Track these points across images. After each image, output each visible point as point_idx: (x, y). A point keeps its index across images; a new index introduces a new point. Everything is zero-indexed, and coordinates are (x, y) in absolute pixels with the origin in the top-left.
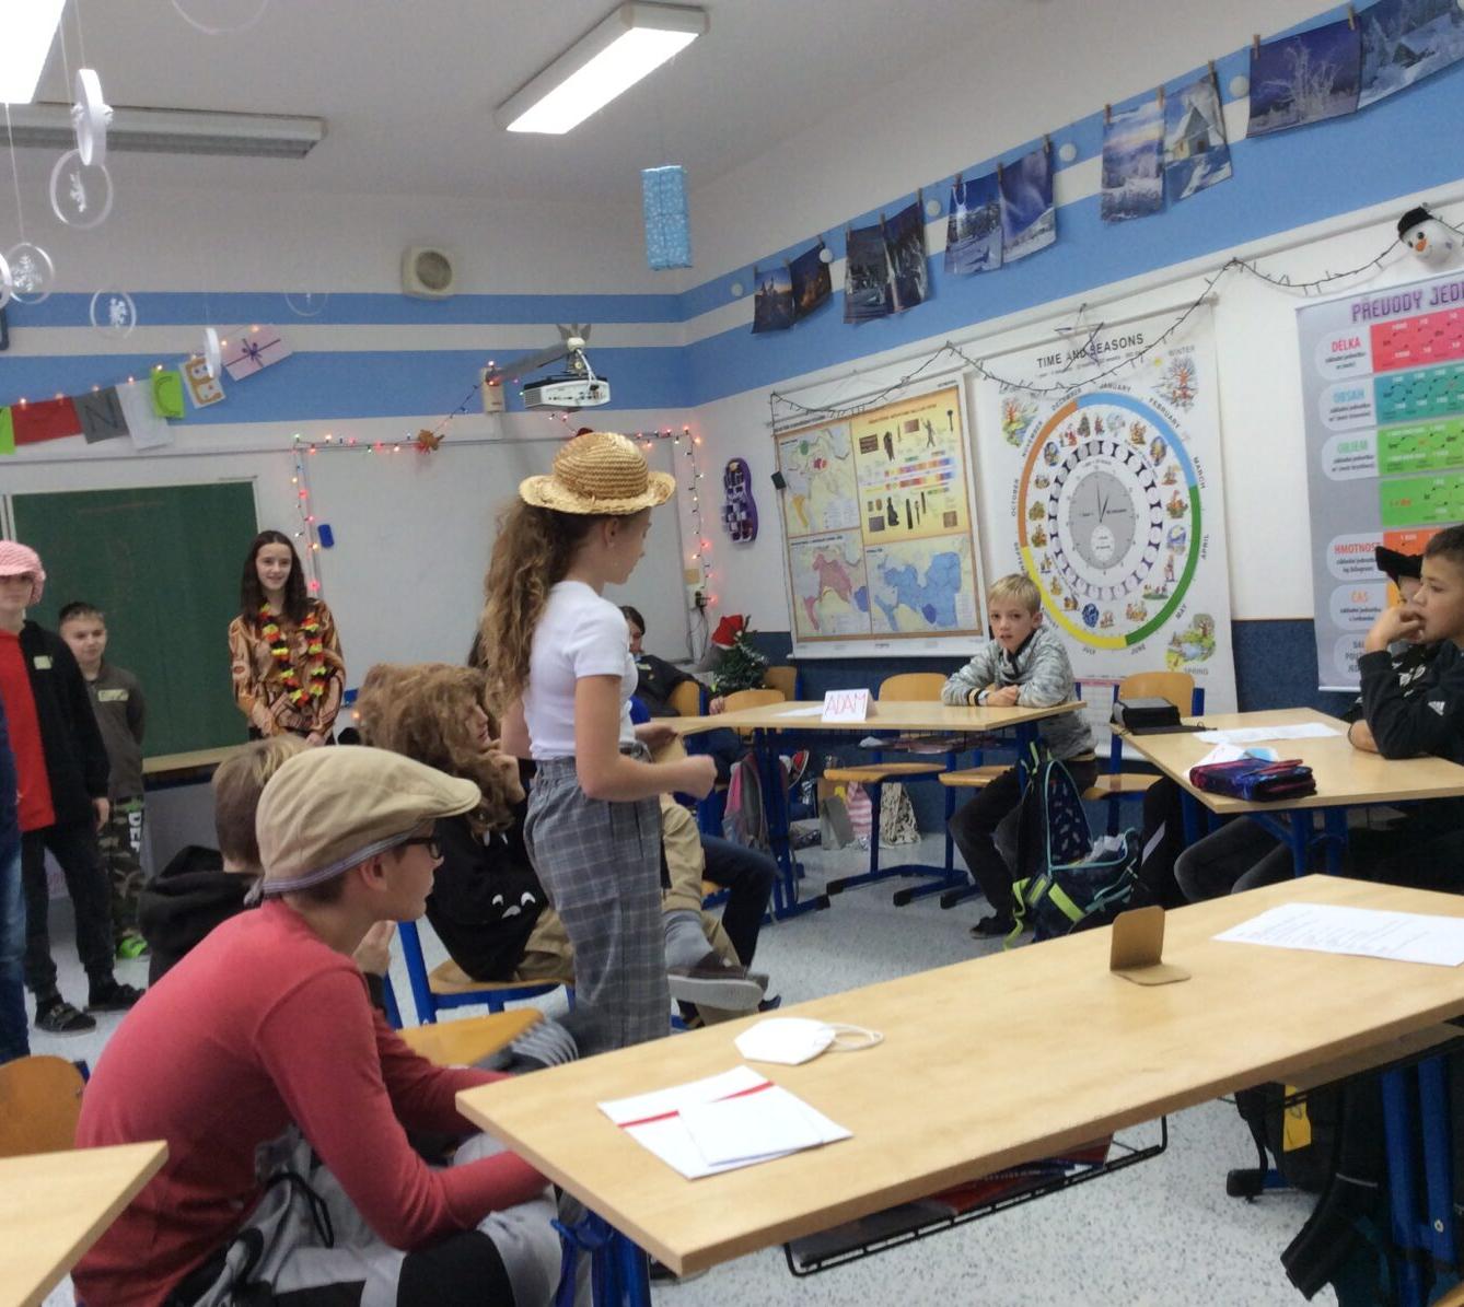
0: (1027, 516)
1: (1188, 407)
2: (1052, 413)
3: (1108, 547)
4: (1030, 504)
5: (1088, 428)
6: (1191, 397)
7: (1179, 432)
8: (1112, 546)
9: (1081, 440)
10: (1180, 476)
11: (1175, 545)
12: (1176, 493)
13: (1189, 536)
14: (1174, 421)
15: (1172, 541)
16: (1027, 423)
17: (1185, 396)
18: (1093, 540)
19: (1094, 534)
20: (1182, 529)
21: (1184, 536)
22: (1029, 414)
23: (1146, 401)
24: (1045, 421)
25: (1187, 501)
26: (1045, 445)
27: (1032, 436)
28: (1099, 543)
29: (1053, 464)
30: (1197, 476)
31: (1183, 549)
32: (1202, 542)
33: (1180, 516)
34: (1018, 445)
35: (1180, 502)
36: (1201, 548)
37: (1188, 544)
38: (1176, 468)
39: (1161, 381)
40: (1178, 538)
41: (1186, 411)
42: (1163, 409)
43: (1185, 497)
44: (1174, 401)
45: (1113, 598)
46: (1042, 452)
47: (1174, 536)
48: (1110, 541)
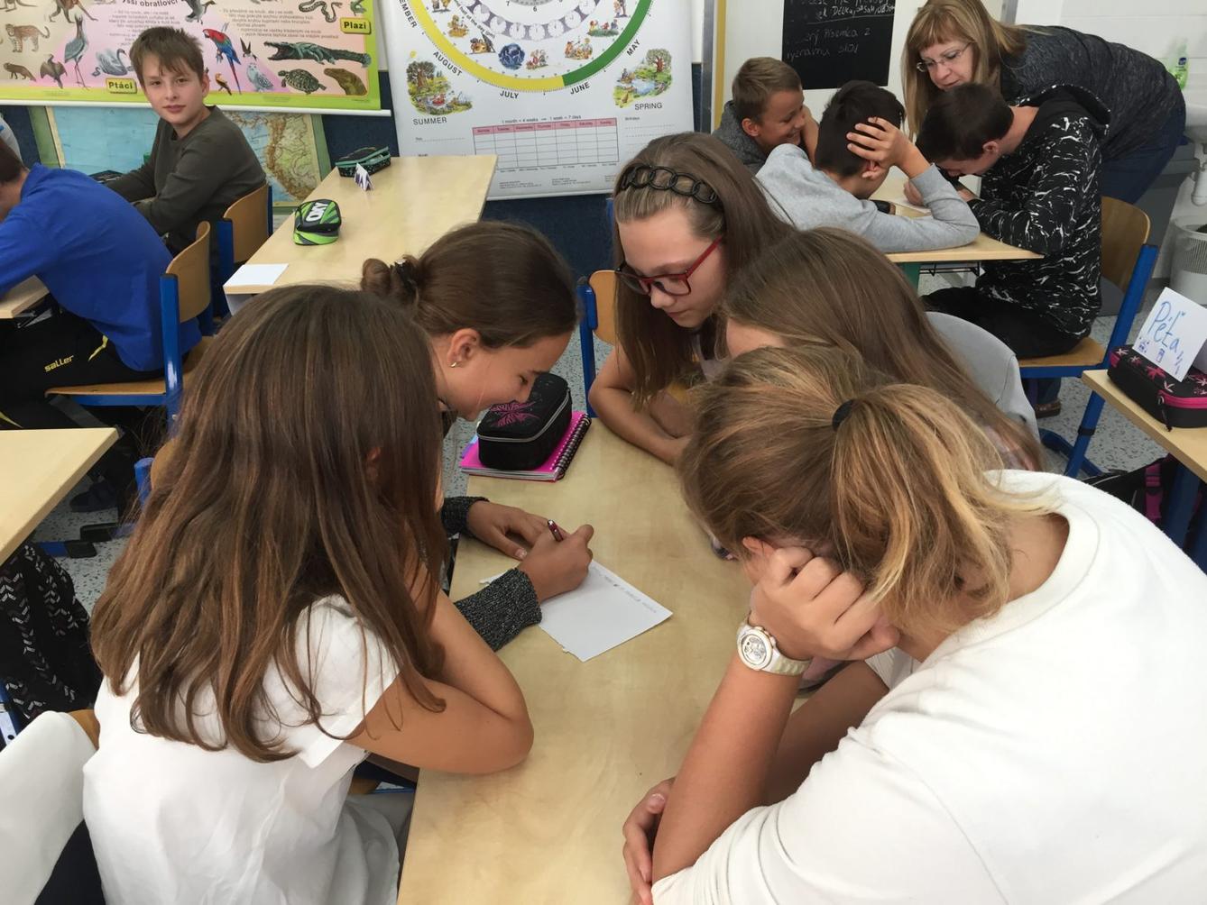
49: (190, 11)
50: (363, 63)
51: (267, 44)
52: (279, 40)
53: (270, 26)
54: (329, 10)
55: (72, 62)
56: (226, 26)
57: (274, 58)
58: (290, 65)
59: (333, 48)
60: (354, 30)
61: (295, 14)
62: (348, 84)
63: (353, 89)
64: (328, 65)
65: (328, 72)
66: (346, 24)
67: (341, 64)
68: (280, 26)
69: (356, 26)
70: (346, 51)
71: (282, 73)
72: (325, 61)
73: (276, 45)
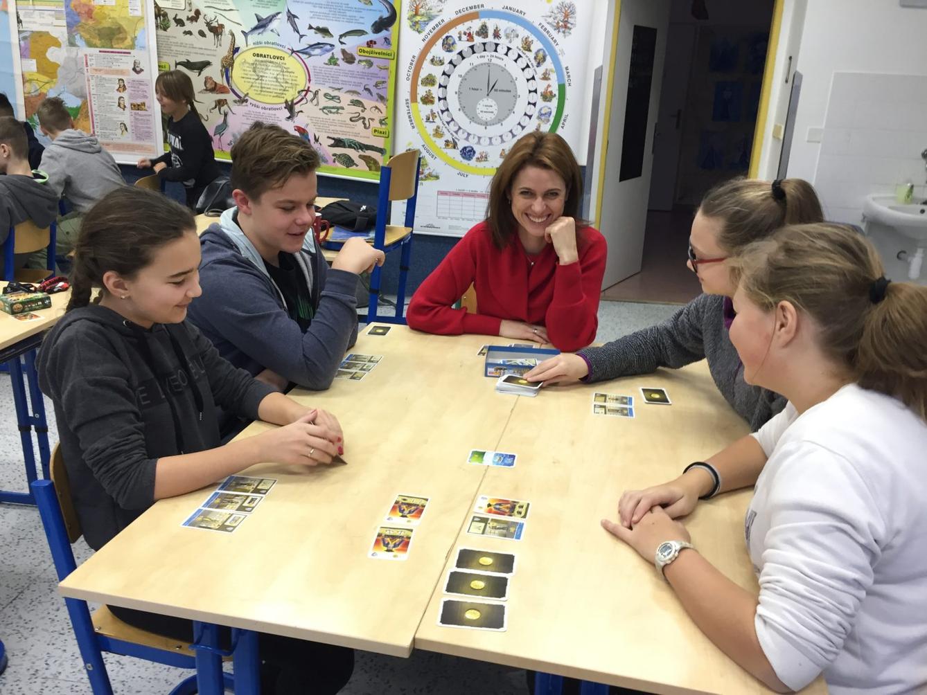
0: (419, 82)
1: (567, 34)
2: (454, 16)
3: (492, 112)
4: (423, 74)
5: (487, 32)
6: (570, 29)
7: (557, 48)
8: (496, 112)
9: (478, 40)
10: (554, 77)
11: (543, 118)
12: (549, 86)
13: (554, 113)
14: (555, 41)
15: (541, 115)
16: (431, 18)
17: (566, 27)
18: (478, 106)
19: (481, 102)
20: (550, 108)
21: (550, 113)
22: (434, 12)
23: (536, 24)
24: (447, 20)
25: (556, 92)
26: (444, 37)
27: (434, 29)
28: (485, 109)
29: (450, 51)
30: (566, 78)
31: (548, 121)
32: (563, 118)
33: (550, 101)
34: (419, 32)
35: (551, 92)
36: (562, 121)
37: (552, 119)
38: (551, 71)
39: (549, 14)
40: (546, 114)
41: (565, 36)
42: (548, 32)
43: (555, 89)
44: (557, 28)
45: (491, 143)
46: (440, 42)
47: (543, 112)
48: (495, 108)
49: (289, 115)
50: (382, 154)
51: (328, 137)
52: (336, 136)
53: (332, 128)
54: (367, 122)
55: (218, 136)
56: (307, 125)
57: (332, 146)
58: (339, 151)
59: (366, 144)
60: (379, 135)
61: (347, 122)
62: (371, 165)
63: (373, 168)
64: (361, 152)
65: (361, 157)
66: (375, 131)
67: (369, 153)
68: (338, 128)
69: (381, 132)
70: (373, 146)
71: (334, 155)
72: (360, 150)
73: (333, 139)
